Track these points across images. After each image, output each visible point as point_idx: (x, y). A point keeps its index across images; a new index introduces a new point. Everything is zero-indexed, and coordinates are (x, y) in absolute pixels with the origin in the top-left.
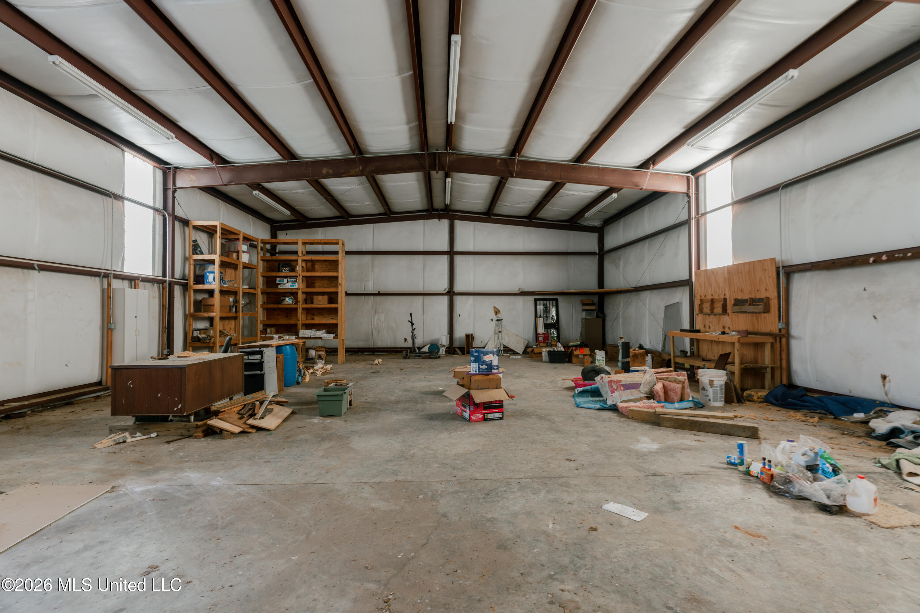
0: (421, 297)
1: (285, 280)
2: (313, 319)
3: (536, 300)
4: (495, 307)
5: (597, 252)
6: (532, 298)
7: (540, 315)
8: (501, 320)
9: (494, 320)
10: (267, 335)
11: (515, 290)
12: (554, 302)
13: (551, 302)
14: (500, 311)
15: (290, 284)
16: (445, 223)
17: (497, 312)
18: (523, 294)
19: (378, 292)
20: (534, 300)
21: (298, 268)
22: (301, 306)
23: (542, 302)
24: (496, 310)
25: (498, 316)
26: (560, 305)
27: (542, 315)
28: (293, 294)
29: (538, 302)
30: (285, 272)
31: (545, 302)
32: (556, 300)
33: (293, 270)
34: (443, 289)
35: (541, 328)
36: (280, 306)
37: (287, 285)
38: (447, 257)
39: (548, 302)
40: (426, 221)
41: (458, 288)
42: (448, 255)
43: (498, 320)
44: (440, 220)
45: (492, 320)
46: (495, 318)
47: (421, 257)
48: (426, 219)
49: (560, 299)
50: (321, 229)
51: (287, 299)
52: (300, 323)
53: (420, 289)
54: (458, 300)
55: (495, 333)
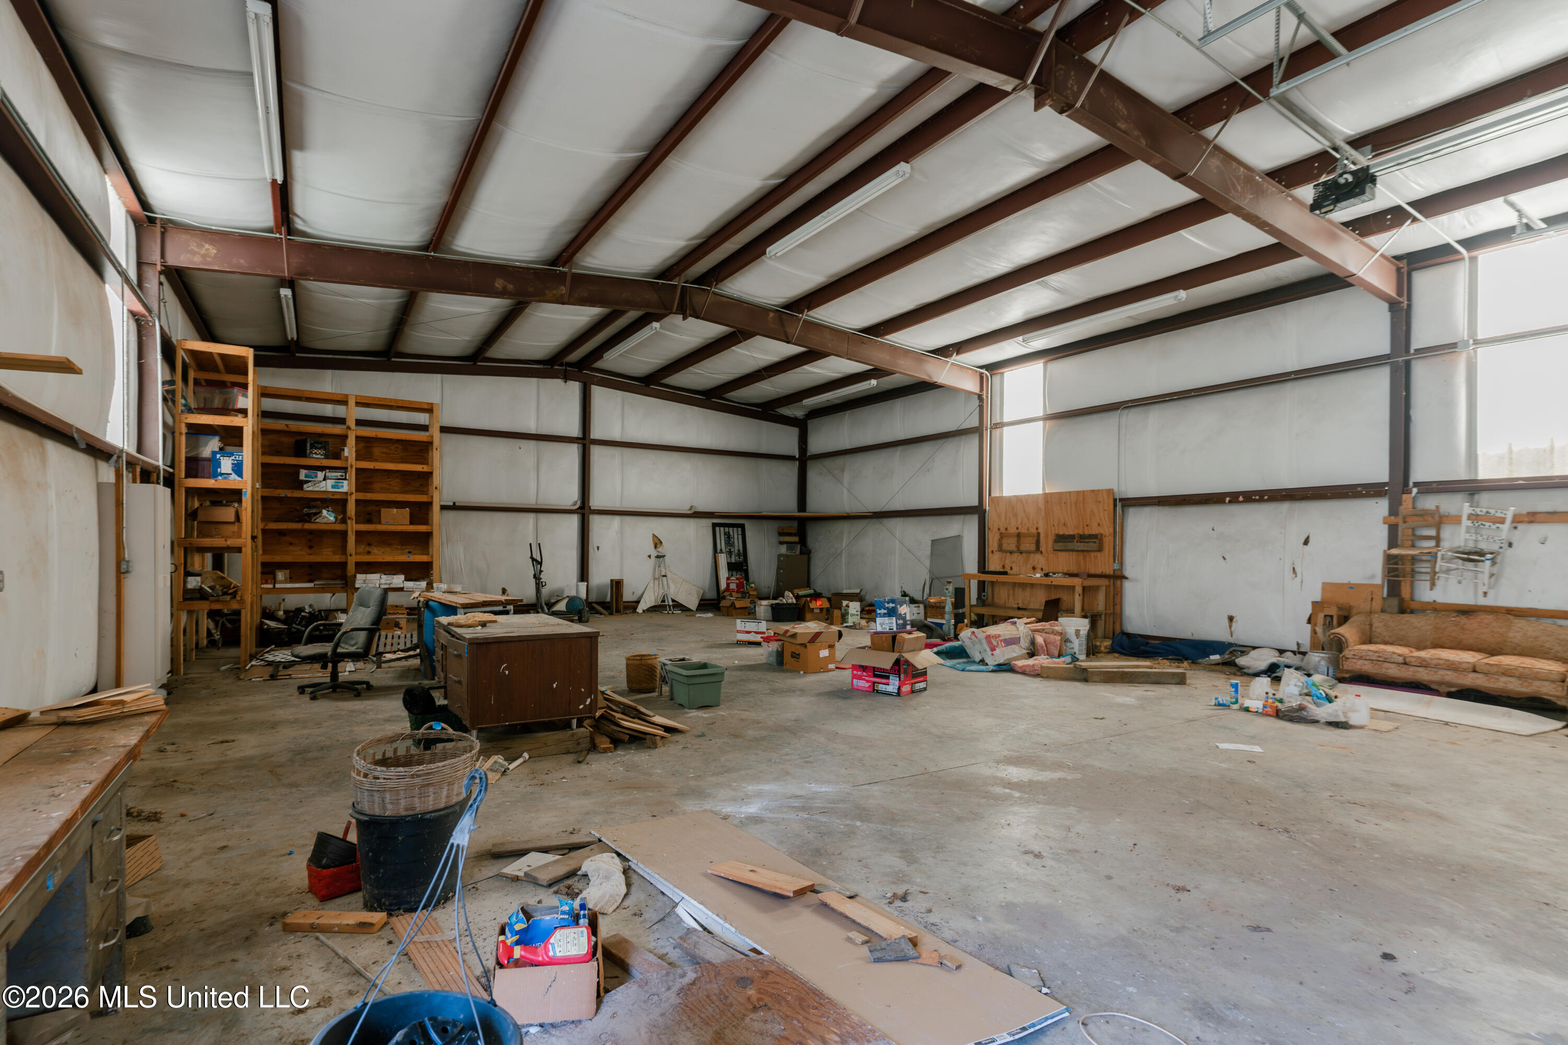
0: (531, 517)
1: (321, 475)
3: (714, 526)
4: (654, 536)
5: (797, 456)
6: (708, 523)
7: (721, 550)
8: (664, 556)
9: (653, 557)
10: (277, 586)
11: (685, 509)
12: (740, 529)
13: (735, 529)
14: (661, 542)
15: (330, 483)
16: (575, 388)
17: (657, 543)
18: (697, 515)
19: (452, 504)
20: (711, 525)
21: (349, 451)
22: (352, 527)
23: (722, 529)
24: (656, 541)
25: (659, 550)
26: (749, 534)
27: (724, 550)
28: (338, 503)
29: (717, 529)
30: (317, 457)
31: (727, 529)
32: (742, 526)
33: (337, 455)
34: (571, 502)
35: (724, 570)
36: (308, 526)
37: (323, 484)
38: (578, 448)
39: (731, 529)
40: (541, 380)
41: (596, 501)
42: (578, 443)
43: (658, 557)
44: (566, 382)
45: (650, 556)
46: (654, 553)
47: (532, 444)
48: (542, 378)
49: (748, 524)
50: (329, 373)
51: (325, 512)
52: (351, 561)
53: (531, 501)
54: (596, 522)
55: (655, 579)
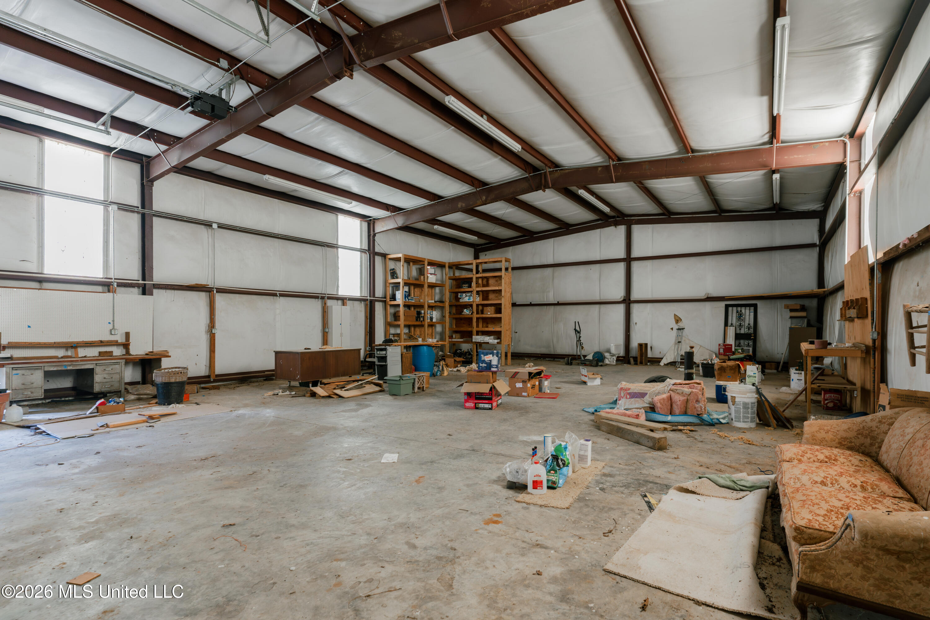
0: (597, 306)
1: (464, 294)
2: (487, 327)
3: (727, 307)
4: (675, 315)
5: (818, 243)
6: (722, 304)
7: (732, 324)
8: (683, 329)
9: (675, 330)
10: (453, 340)
11: (701, 294)
12: (752, 308)
13: (748, 308)
14: (681, 320)
15: (467, 298)
16: (621, 230)
17: (678, 320)
18: (709, 299)
19: (557, 302)
20: (724, 306)
21: (474, 284)
22: (475, 316)
23: (735, 308)
24: (677, 318)
25: (679, 324)
26: (759, 311)
27: (734, 324)
28: (469, 306)
29: (730, 309)
30: (465, 288)
31: (739, 309)
32: (755, 306)
33: (470, 286)
34: (619, 297)
35: (731, 339)
36: (461, 316)
37: (465, 299)
38: (624, 264)
39: (743, 308)
40: (602, 229)
41: (635, 295)
42: (624, 261)
43: (679, 329)
44: (616, 227)
45: (672, 329)
46: (676, 327)
47: (598, 266)
48: (603, 228)
49: (759, 303)
50: (511, 248)
51: (465, 310)
52: (475, 330)
53: (597, 298)
54: (635, 308)
55: (675, 344)
